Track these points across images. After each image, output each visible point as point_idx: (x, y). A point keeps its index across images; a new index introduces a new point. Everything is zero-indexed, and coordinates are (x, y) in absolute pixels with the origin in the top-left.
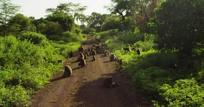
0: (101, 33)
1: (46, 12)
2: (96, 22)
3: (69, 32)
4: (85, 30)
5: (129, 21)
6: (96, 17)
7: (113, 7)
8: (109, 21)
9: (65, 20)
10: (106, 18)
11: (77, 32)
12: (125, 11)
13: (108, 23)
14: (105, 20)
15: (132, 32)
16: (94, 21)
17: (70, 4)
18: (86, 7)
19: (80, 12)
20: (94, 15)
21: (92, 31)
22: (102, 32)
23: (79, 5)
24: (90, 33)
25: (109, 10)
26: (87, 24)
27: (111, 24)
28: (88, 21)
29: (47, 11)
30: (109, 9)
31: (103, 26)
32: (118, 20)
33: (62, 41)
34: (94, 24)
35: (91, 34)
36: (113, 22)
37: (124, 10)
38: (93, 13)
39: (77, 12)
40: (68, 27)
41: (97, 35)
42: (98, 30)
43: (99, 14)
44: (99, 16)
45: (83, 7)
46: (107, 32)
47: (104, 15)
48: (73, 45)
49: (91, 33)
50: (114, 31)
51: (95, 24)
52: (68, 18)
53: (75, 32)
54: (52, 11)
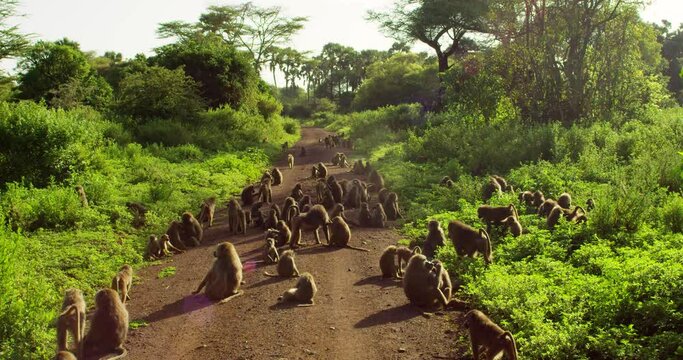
0: (355, 115)
1: (158, 35)
2: (337, 79)
3: (230, 110)
4: (300, 104)
5: (475, 71)
6: (337, 59)
7: (404, 19)
8: (383, 74)
9: (221, 62)
10: (375, 64)
11: (266, 111)
12: (451, 31)
13: (379, 80)
14: (370, 70)
15: (487, 115)
16: (330, 73)
17: (246, 8)
18: (303, 19)
19: (282, 39)
20: (330, 54)
21: (323, 110)
22: (359, 111)
23: (277, 13)
24: (316, 117)
25: (386, 28)
26: (307, 83)
27: (392, 83)
28: (311, 73)
29: (161, 30)
30: (389, 24)
31: (360, 92)
32: (417, 72)
33: (192, 148)
34: (332, 86)
35: (319, 120)
36: (398, 77)
37: (445, 30)
38: (328, 48)
39: (268, 37)
40: (231, 89)
41: (340, 124)
42: (345, 104)
43: (348, 51)
44: (347, 57)
45: (291, 21)
46: (376, 113)
47: (367, 54)
48: (229, 166)
49: (318, 114)
50: (404, 110)
51: (335, 85)
52: (232, 55)
53: (256, 110)
54: (179, 33)
